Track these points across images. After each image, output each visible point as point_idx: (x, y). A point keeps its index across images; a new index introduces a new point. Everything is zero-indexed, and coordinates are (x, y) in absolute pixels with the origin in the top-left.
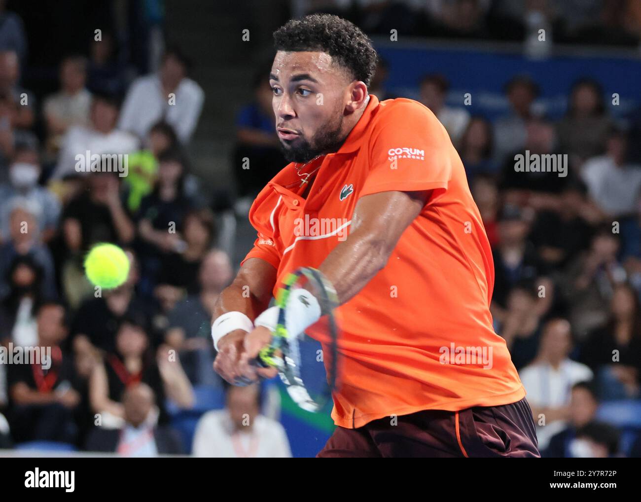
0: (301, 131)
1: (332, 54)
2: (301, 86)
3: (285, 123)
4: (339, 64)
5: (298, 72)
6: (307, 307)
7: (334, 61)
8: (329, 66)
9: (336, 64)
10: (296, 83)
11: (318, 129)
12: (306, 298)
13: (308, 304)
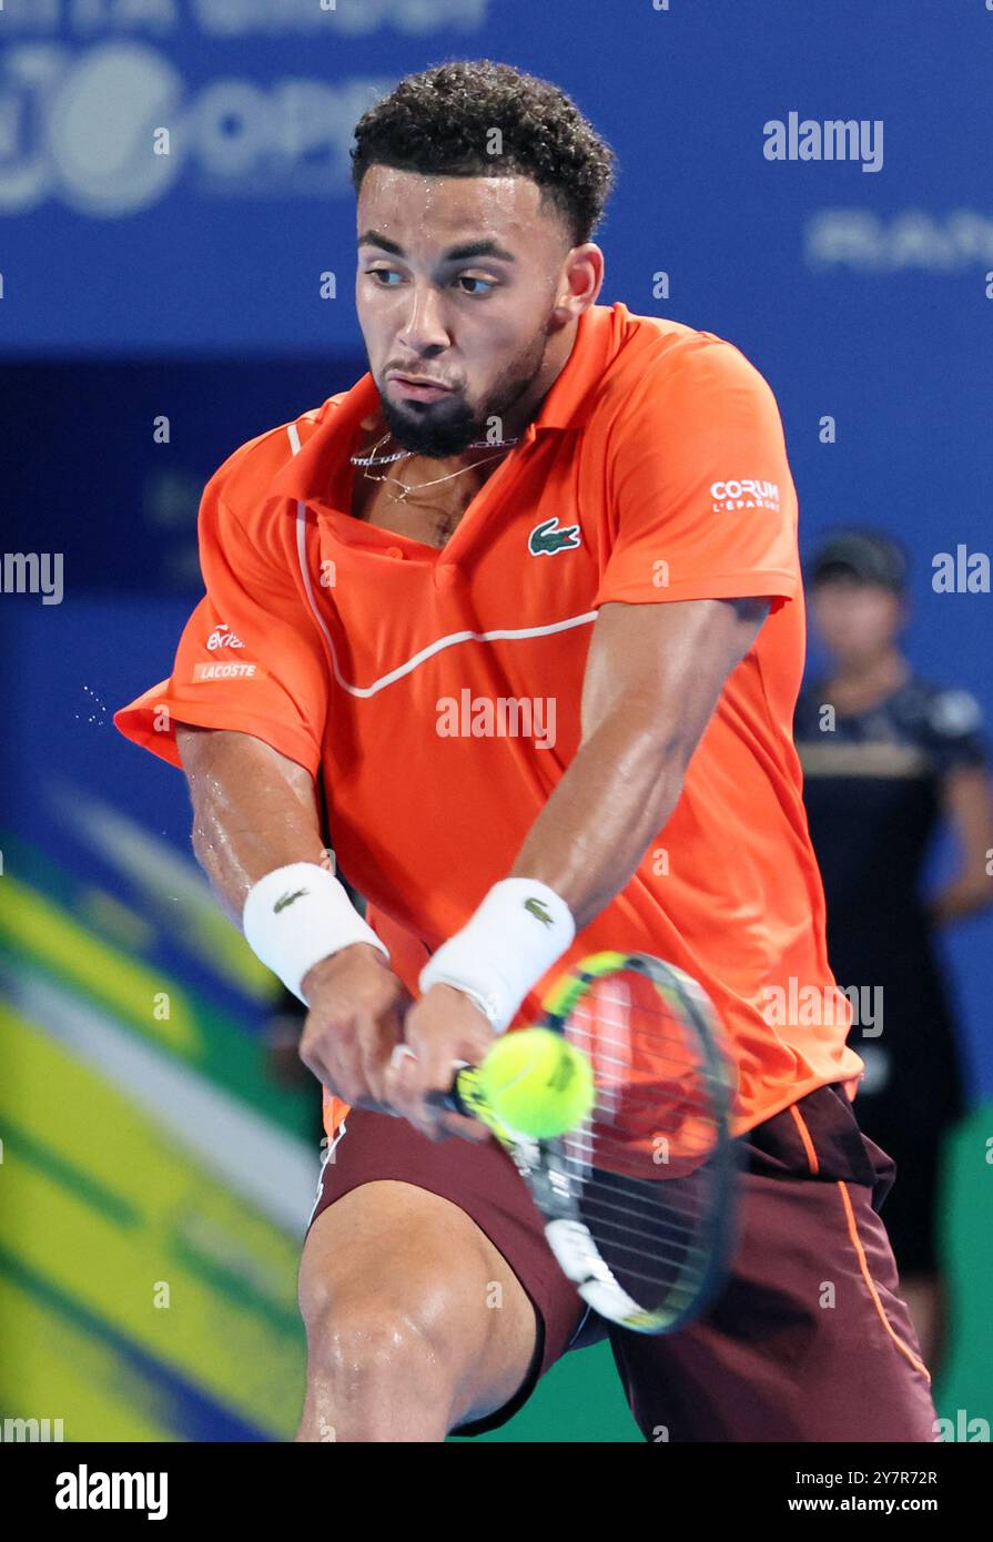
0: (462, 383)
1: (540, 180)
2: (467, 269)
3: (421, 362)
4: (556, 203)
5: (467, 236)
6: (548, 927)
7: (544, 201)
8: (537, 212)
9: (550, 204)
10: (459, 263)
11: (500, 375)
12: (545, 905)
13: (551, 921)
